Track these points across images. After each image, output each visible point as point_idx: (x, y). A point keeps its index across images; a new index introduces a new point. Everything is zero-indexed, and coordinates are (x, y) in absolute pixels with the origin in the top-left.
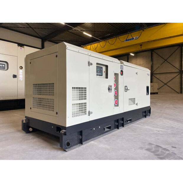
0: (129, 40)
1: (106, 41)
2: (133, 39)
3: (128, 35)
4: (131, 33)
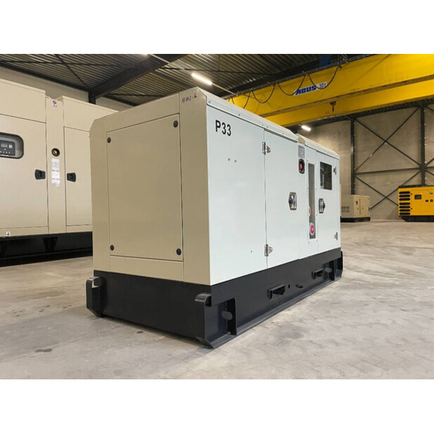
0: (304, 91)
1: (248, 94)
2: (314, 87)
3: (303, 77)
4: (309, 74)
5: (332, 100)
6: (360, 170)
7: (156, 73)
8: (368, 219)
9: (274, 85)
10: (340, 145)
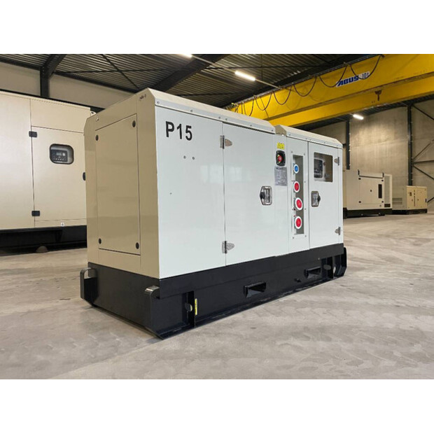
0: (346, 82)
1: (290, 88)
2: (357, 78)
3: (344, 68)
4: (351, 65)
5: (376, 90)
6: (418, 160)
7: (203, 73)
8: (425, 211)
9: (316, 77)
10: (396, 133)
